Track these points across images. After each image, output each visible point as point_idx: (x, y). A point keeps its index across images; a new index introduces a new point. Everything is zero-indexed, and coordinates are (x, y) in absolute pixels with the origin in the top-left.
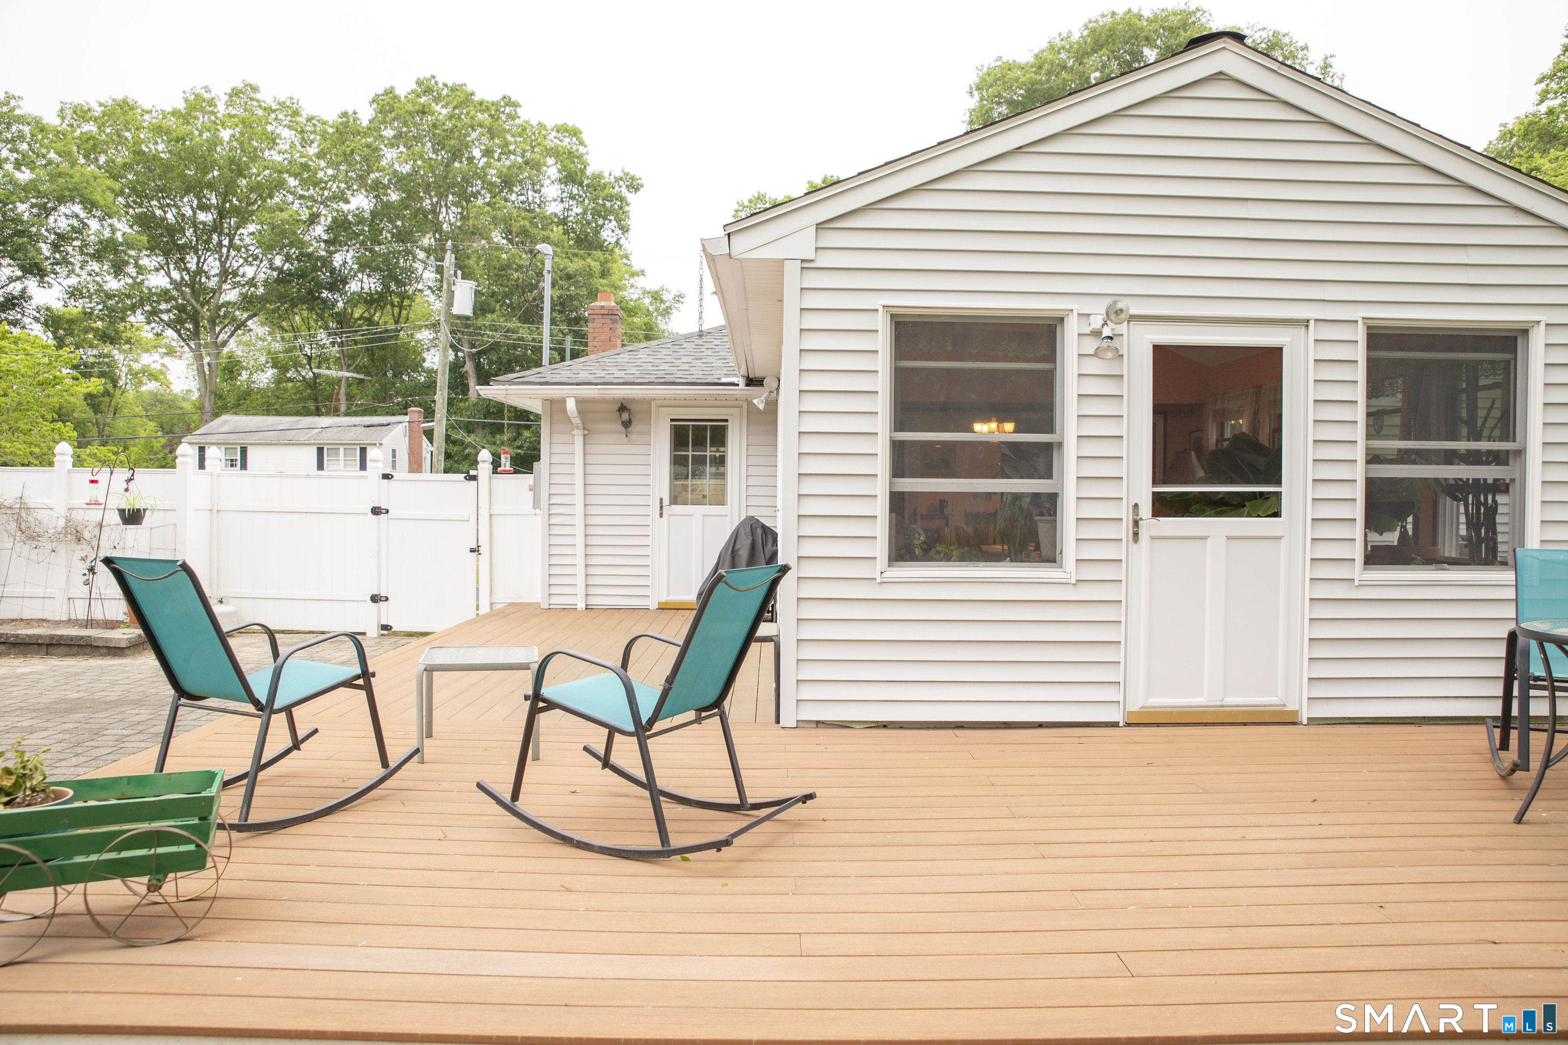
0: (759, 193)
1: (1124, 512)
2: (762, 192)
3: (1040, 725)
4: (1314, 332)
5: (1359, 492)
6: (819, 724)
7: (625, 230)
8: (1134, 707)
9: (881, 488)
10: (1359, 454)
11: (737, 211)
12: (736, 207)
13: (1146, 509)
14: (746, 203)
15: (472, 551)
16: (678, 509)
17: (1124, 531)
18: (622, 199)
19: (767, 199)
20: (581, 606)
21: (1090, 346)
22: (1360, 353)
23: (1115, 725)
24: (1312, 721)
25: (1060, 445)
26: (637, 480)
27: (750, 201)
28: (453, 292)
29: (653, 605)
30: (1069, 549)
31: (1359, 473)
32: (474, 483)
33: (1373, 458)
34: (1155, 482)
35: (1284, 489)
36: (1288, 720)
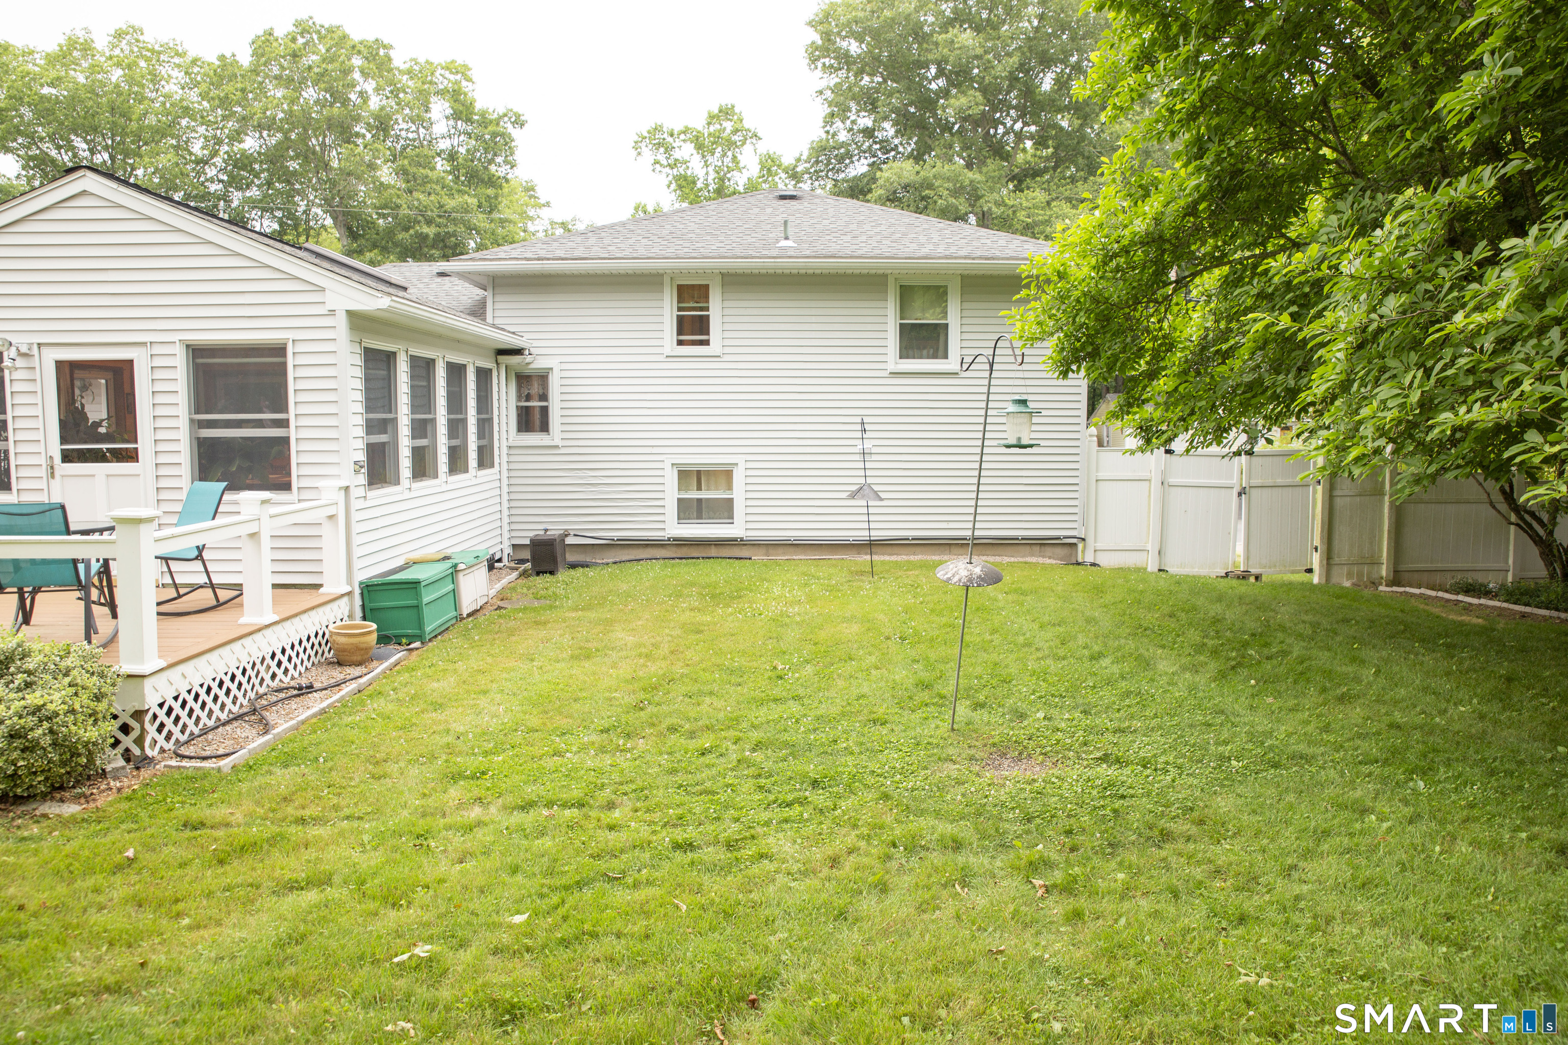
1: (45, 462)
4: (151, 349)
5: (187, 447)
10: (186, 424)
13: (57, 460)
17: (45, 472)
18: (509, 135)
21: (23, 363)
22: (183, 361)
25: (8, 422)
30: (17, 484)
31: (186, 435)
34: (62, 443)
35: (139, 446)
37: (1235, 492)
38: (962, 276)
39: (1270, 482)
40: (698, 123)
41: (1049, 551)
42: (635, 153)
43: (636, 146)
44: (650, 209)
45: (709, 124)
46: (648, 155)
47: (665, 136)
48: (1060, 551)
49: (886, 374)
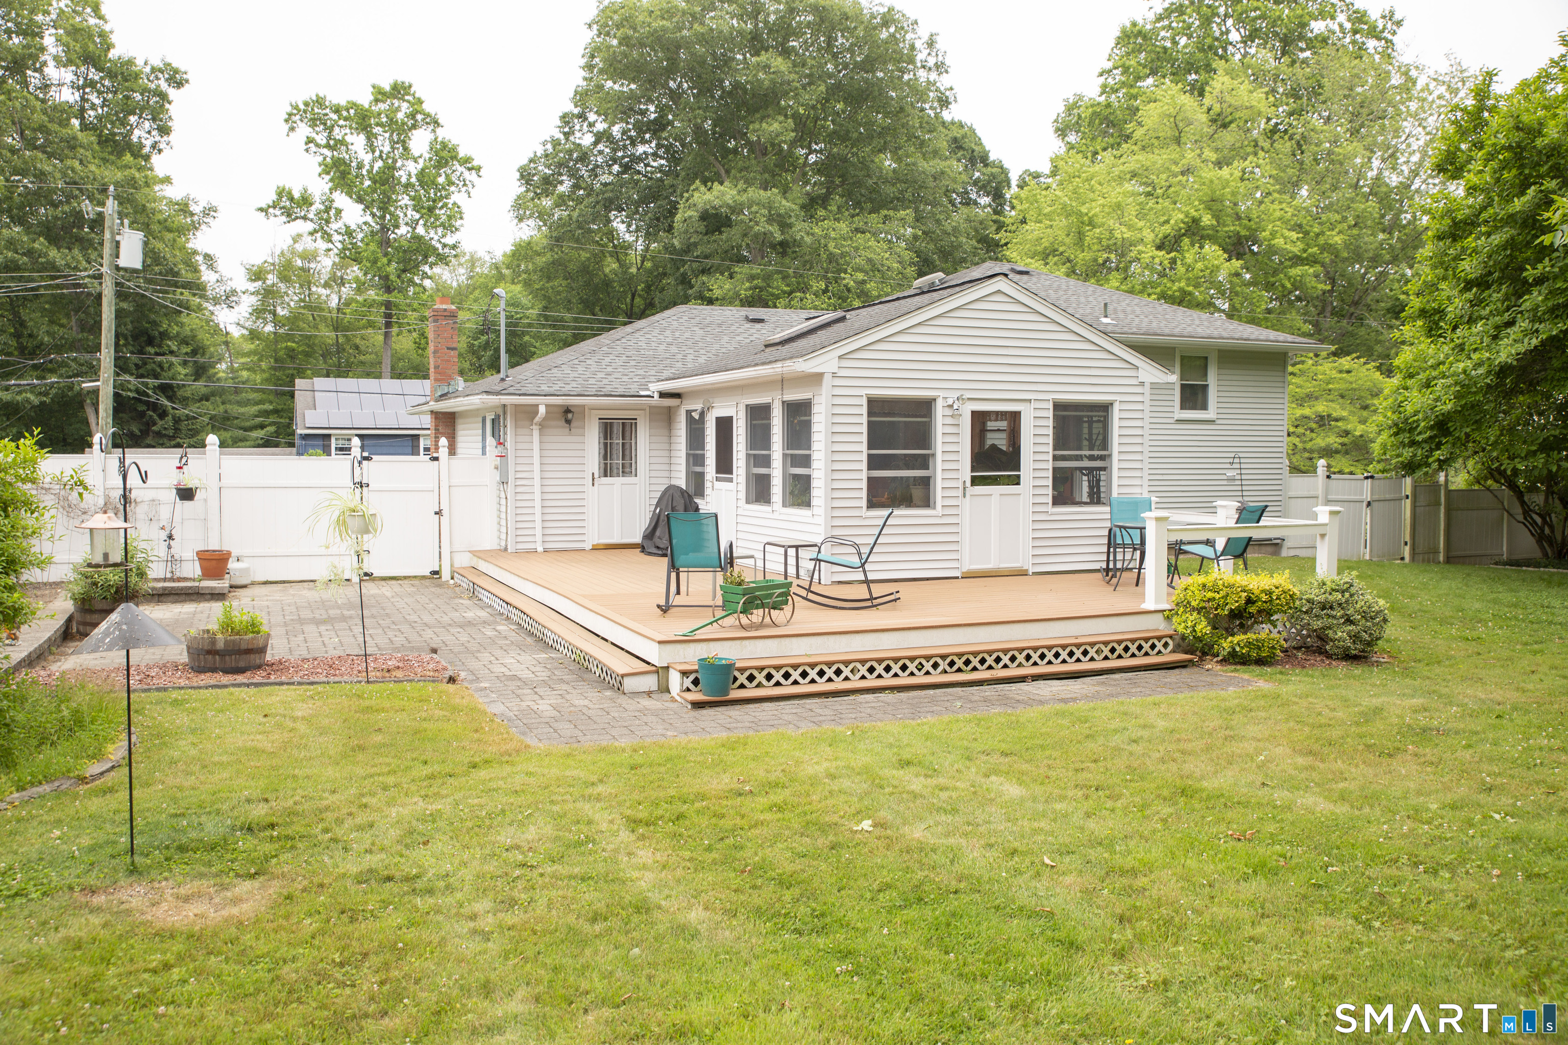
0: (317, 95)
1: (961, 485)
2: (321, 95)
3: (928, 579)
4: (1033, 405)
5: (1050, 474)
6: (840, 582)
7: (164, 130)
8: (964, 570)
9: (864, 475)
10: (1050, 458)
11: (290, 115)
12: (289, 109)
13: (968, 483)
14: (302, 107)
15: (436, 513)
16: (608, 480)
17: (960, 493)
18: (163, 96)
19: (327, 103)
20: (540, 549)
21: (949, 412)
22: (1050, 414)
23: (957, 578)
24: (1034, 573)
25: (934, 455)
26: (576, 461)
27: (306, 104)
28: (118, 243)
29: (588, 546)
30: (939, 502)
31: (1050, 466)
32: (436, 463)
33: (1055, 458)
34: (972, 471)
35: (1021, 473)
36: (1023, 573)
37: (1365, 504)
38: (1219, 351)
39: (1382, 497)
40: (365, 99)
41: (1264, 549)
42: (286, 127)
43: (289, 118)
44: (297, 195)
45: (377, 101)
46: (304, 130)
47: (328, 111)
48: (1270, 549)
49: (1172, 421)
